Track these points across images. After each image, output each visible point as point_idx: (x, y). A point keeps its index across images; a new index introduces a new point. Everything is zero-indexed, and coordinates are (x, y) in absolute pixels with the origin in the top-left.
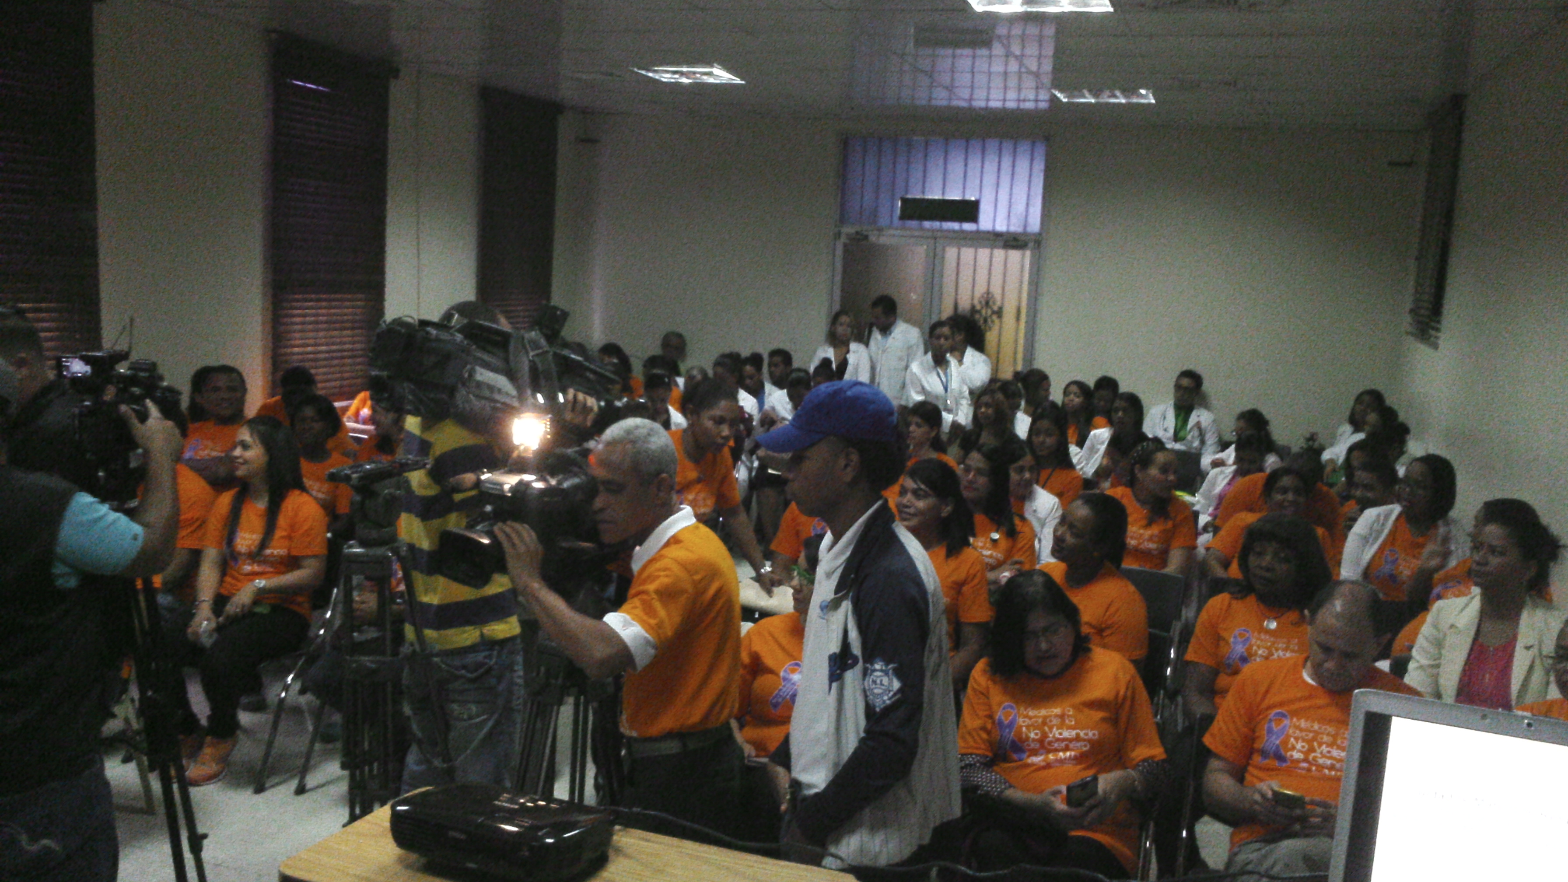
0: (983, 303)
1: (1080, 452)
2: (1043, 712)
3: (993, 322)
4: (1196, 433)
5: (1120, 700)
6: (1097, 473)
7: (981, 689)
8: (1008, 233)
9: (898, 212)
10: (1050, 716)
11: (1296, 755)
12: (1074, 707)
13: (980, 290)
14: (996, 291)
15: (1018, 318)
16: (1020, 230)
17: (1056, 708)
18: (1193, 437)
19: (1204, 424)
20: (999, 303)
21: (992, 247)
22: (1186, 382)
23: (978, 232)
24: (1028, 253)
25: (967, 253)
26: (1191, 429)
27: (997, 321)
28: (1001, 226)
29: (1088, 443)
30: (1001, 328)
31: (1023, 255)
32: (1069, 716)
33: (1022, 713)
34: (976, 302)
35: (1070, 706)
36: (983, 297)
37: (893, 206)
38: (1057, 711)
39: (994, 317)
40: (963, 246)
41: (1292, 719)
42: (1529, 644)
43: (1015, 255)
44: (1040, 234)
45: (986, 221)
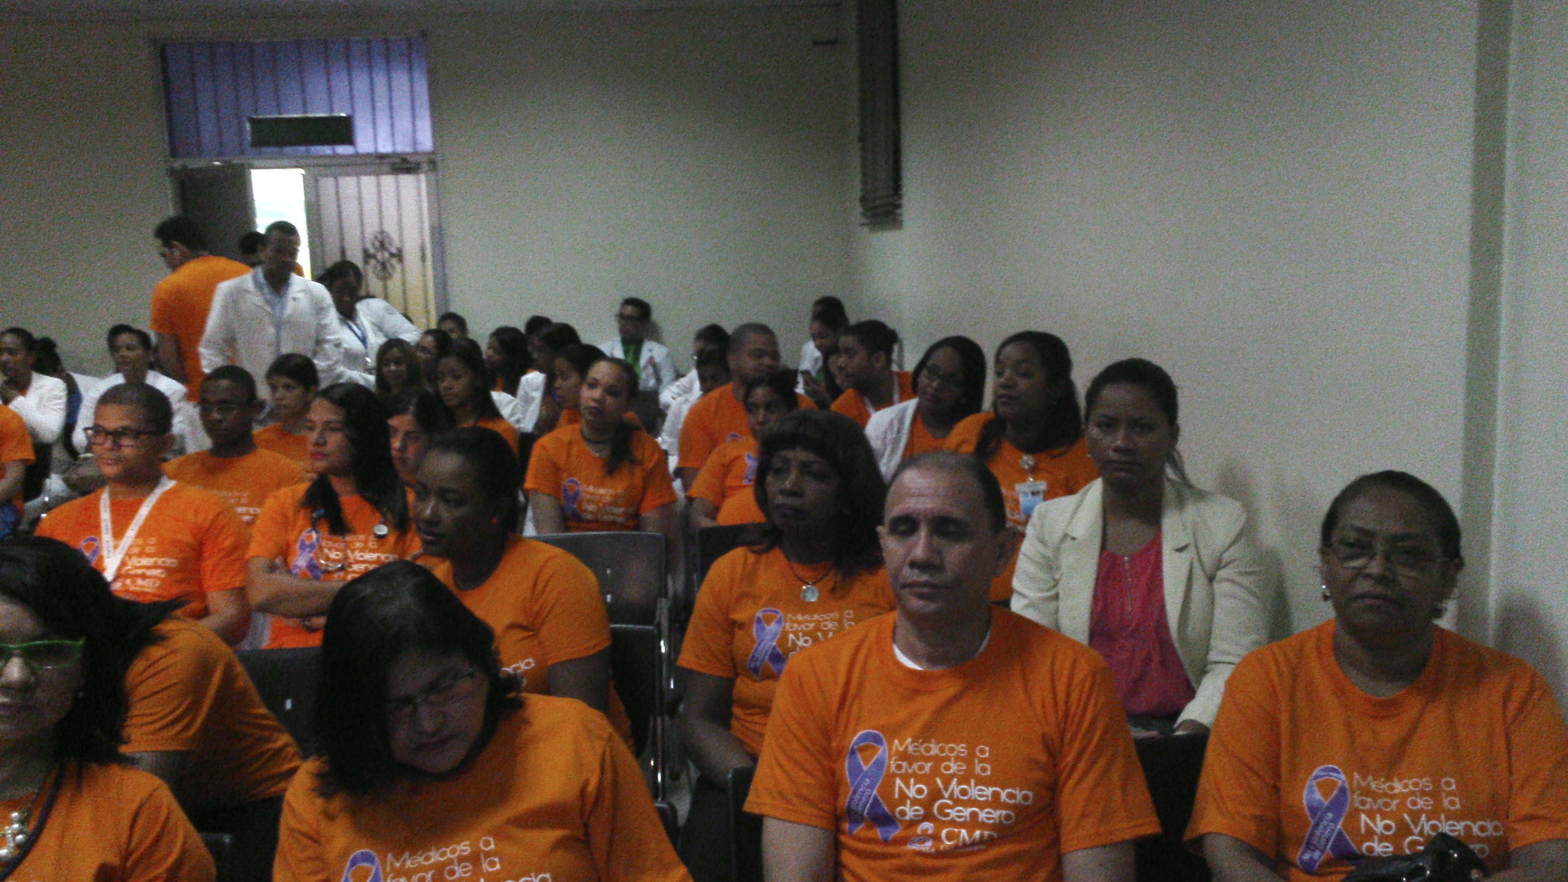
0: (377, 244)
1: (512, 401)
2: (435, 857)
3: (392, 266)
4: (650, 370)
5: (590, 800)
6: (537, 426)
7: (304, 828)
8: (394, 155)
9: (248, 137)
10: (450, 862)
11: (910, 811)
12: (499, 835)
13: (371, 230)
14: (391, 228)
15: (423, 258)
16: (408, 149)
17: (458, 843)
18: (648, 376)
19: (658, 360)
20: (397, 243)
21: (378, 174)
22: (629, 310)
23: (357, 155)
24: (423, 177)
25: (348, 183)
26: (645, 367)
27: (398, 267)
28: (384, 146)
29: (521, 392)
30: (403, 271)
31: (418, 181)
32: (488, 854)
33: (393, 867)
34: (369, 246)
35: (489, 833)
36: (376, 237)
37: (241, 128)
38: (464, 848)
39: (394, 261)
40: (341, 175)
41: (890, 744)
42: (1182, 544)
43: (407, 181)
44: (433, 153)
45: (364, 143)
